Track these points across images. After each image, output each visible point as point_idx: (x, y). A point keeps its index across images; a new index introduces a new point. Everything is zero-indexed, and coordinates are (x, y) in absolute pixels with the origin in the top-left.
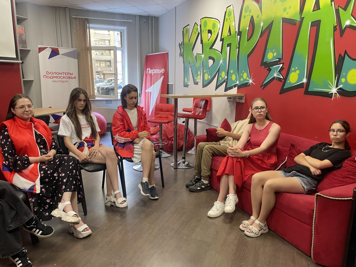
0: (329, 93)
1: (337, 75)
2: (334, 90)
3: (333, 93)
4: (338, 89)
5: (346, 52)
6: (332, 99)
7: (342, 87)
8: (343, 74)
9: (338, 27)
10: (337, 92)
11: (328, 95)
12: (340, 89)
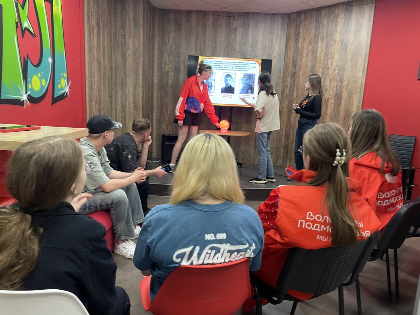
0: (22, 100)
1: (25, 80)
2: (24, 98)
3: (24, 101)
4: (28, 96)
5: (28, 57)
6: (25, 107)
7: (30, 93)
8: (29, 79)
9: (19, 24)
10: (28, 98)
11: (21, 103)
12: (29, 95)
